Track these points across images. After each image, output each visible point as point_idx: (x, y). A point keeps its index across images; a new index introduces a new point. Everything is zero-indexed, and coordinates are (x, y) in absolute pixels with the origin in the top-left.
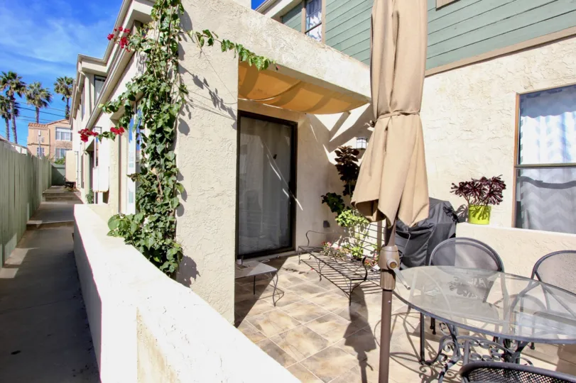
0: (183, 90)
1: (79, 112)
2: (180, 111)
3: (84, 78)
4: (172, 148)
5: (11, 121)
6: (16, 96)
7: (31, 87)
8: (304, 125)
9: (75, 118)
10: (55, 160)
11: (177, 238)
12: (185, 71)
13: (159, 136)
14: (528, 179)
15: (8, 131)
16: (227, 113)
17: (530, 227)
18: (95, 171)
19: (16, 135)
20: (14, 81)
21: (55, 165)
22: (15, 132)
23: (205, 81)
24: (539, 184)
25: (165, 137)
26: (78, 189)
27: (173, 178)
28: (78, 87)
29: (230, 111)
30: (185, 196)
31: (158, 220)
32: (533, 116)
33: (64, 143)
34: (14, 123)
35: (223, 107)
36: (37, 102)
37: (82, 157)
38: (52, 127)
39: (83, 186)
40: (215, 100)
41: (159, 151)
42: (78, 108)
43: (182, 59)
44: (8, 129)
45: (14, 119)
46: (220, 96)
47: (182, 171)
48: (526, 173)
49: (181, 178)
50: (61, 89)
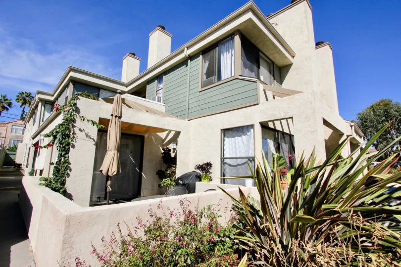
0: (74, 133)
1: (32, 120)
2: (72, 140)
3: (38, 102)
4: (68, 153)
8: (148, 137)
9: (28, 122)
10: (7, 148)
11: (66, 186)
12: (75, 127)
13: (63, 149)
14: (226, 163)
16: (92, 140)
17: (227, 184)
18: (37, 159)
21: (8, 152)
23: (84, 130)
24: (230, 165)
25: (65, 149)
26: (23, 168)
27: (67, 164)
28: (33, 106)
29: (93, 139)
30: (71, 170)
31: (59, 179)
32: (228, 137)
33: (17, 136)
35: (90, 138)
37: (30, 148)
38: (9, 126)
39: (27, 167)
40: (87, 136)
41: (63, 154)
42: (31, 117)
43: (75, 123)
46: (89, 134)
47: (70, 161)
48: (226, 161)
49: (70, 164)
50: (21, 100)
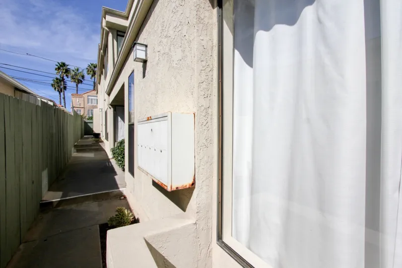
3: (108, 33)
5: (62, 94)
6: (65, 77)
7: (73, 71)
10: (87, 117)
15: (61, 100)
19: (65, 102)
20: (64, 68)
21: (87, 121)
22: (65, 100)
33: (93, 106)
34: (64, 94)
36: (77, 81)
38: (85, 96)
42: (102, 73)
44: (60, 98)
45: (64, 92)
50: (91, 72)
